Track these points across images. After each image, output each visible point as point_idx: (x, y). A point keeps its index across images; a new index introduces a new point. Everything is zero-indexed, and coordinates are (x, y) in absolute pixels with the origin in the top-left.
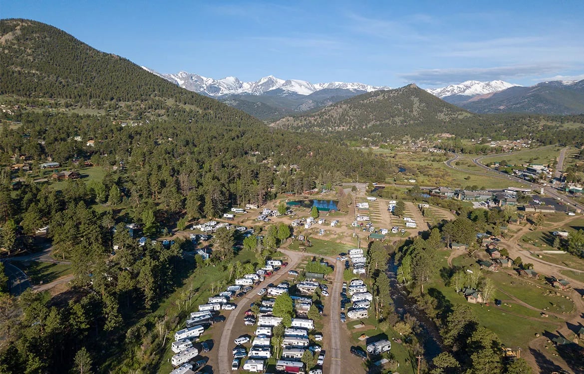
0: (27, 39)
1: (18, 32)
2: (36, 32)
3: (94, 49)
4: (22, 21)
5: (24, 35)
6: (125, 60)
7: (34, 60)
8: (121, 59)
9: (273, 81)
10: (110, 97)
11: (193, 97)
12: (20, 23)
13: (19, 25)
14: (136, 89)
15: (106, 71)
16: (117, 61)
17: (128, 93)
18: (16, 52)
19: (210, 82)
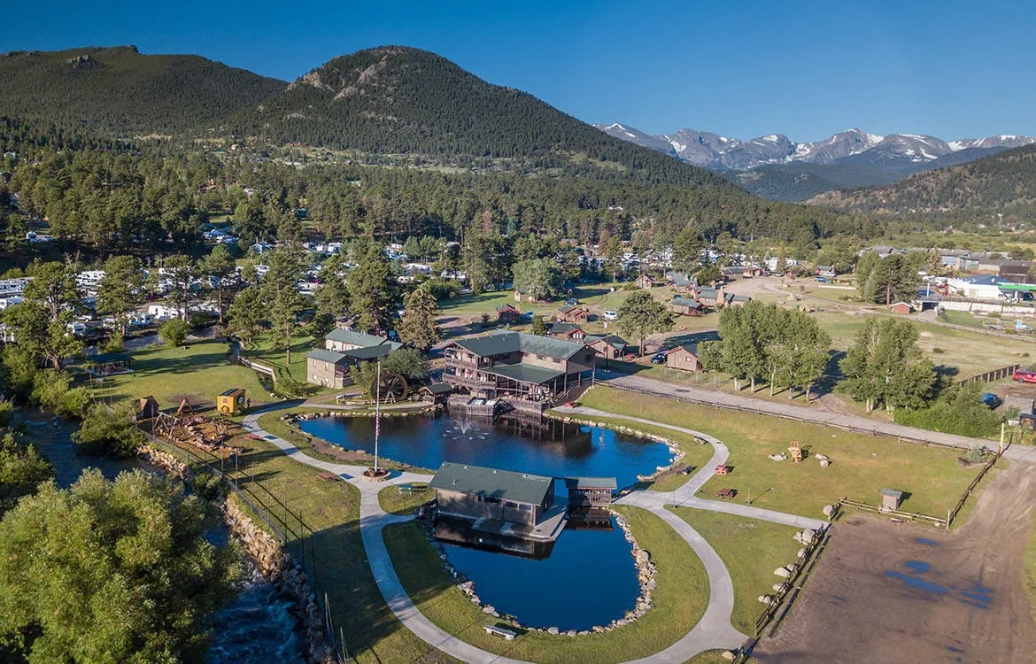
0: (392, 73)
1: (383, 64)
2: (406, 62)
3: (483, 82)
4: (392, 48)
5: (388, 68)
6: (525, 95)
7: (395, 101)
8: (519, 94)
9: (857, 139)
10: (484, 150)
11: (620, 149)
12: (388, 51)
13: (386, 54)
14: (530, 138)
15: (491, 113)
16: (514, 97)
17: (515, 145)
18: (375, 91)
19: (733, 146)
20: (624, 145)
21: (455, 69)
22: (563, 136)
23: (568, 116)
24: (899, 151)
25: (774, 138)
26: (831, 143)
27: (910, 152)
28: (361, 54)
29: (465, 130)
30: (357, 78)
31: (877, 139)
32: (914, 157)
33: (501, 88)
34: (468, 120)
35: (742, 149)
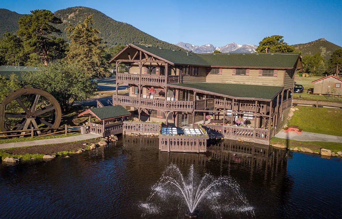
0: (80, 16)
1: (77, 12)
2: (86, 12)
3: (114, 20)
4: (80, 7)
5: (79, 14)
6: (129, 25)
8: (127, 24)
9: (234, 46)
10: (115, 43)
11: (163, 44)
12: (79, 8)
13: (78, 9)
14: (132, 39)
15: (117, 31)
16: (125, 26)
17: (126, 42)
18: (74, 22)
19: (196, 48)
20: (164, 43)
21: (104, 15)
22: (143, 39)
23: (144, 33)
24: (246, 50)
25: (209, 45)
26: (227, 47)
27: (250, 50)
28: (69, 9)
29: (108, 36)
30: (68, 17)
31: (240, 46)
32: (251, 52)
33: (121, 22)
34: (109, 33)
35: (199, 49)
